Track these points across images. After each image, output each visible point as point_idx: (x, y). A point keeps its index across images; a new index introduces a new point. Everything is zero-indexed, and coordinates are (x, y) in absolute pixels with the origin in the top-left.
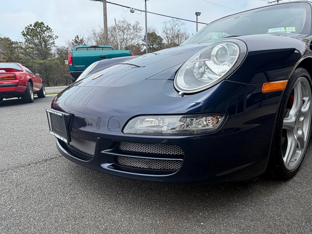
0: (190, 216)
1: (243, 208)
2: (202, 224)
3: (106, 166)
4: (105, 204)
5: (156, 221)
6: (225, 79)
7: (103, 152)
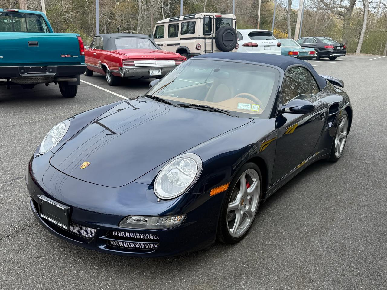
0: (163, 277)
1: (199, 269)
2: (170, 281)
3: (102, 247)
4: (98, 273)
5: (139, 282)
6: (186, 192)
7: (101, 237)
